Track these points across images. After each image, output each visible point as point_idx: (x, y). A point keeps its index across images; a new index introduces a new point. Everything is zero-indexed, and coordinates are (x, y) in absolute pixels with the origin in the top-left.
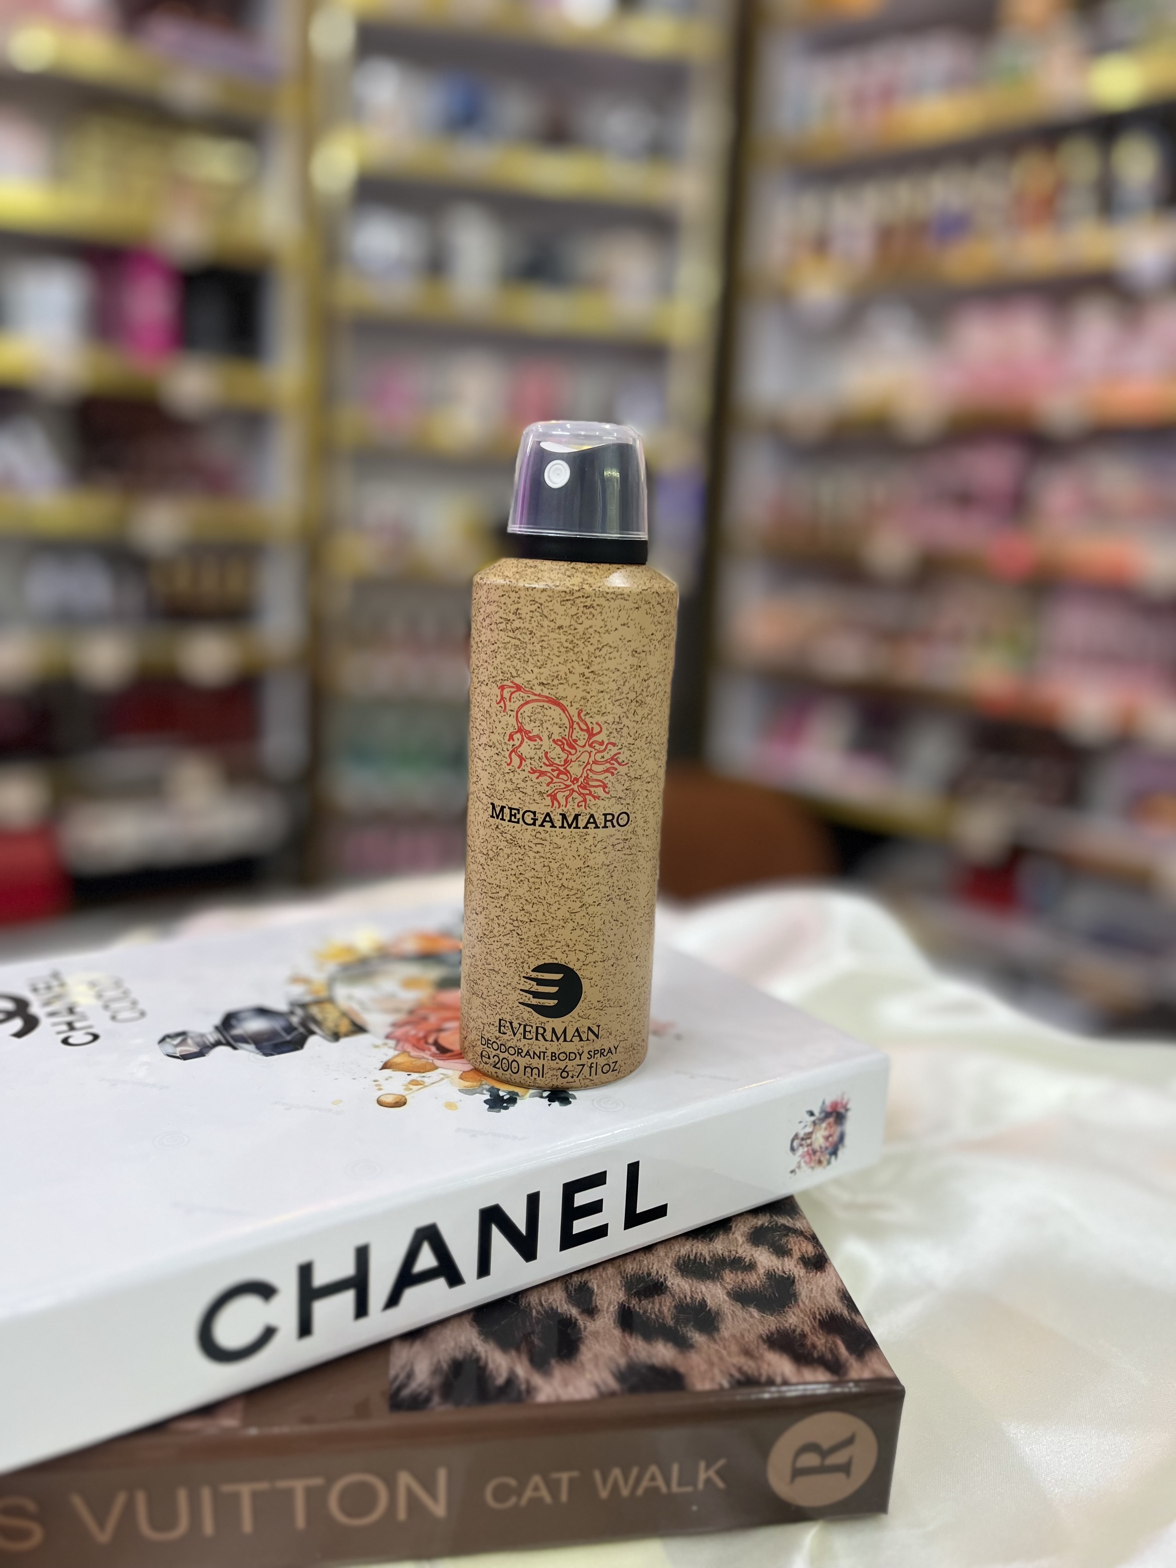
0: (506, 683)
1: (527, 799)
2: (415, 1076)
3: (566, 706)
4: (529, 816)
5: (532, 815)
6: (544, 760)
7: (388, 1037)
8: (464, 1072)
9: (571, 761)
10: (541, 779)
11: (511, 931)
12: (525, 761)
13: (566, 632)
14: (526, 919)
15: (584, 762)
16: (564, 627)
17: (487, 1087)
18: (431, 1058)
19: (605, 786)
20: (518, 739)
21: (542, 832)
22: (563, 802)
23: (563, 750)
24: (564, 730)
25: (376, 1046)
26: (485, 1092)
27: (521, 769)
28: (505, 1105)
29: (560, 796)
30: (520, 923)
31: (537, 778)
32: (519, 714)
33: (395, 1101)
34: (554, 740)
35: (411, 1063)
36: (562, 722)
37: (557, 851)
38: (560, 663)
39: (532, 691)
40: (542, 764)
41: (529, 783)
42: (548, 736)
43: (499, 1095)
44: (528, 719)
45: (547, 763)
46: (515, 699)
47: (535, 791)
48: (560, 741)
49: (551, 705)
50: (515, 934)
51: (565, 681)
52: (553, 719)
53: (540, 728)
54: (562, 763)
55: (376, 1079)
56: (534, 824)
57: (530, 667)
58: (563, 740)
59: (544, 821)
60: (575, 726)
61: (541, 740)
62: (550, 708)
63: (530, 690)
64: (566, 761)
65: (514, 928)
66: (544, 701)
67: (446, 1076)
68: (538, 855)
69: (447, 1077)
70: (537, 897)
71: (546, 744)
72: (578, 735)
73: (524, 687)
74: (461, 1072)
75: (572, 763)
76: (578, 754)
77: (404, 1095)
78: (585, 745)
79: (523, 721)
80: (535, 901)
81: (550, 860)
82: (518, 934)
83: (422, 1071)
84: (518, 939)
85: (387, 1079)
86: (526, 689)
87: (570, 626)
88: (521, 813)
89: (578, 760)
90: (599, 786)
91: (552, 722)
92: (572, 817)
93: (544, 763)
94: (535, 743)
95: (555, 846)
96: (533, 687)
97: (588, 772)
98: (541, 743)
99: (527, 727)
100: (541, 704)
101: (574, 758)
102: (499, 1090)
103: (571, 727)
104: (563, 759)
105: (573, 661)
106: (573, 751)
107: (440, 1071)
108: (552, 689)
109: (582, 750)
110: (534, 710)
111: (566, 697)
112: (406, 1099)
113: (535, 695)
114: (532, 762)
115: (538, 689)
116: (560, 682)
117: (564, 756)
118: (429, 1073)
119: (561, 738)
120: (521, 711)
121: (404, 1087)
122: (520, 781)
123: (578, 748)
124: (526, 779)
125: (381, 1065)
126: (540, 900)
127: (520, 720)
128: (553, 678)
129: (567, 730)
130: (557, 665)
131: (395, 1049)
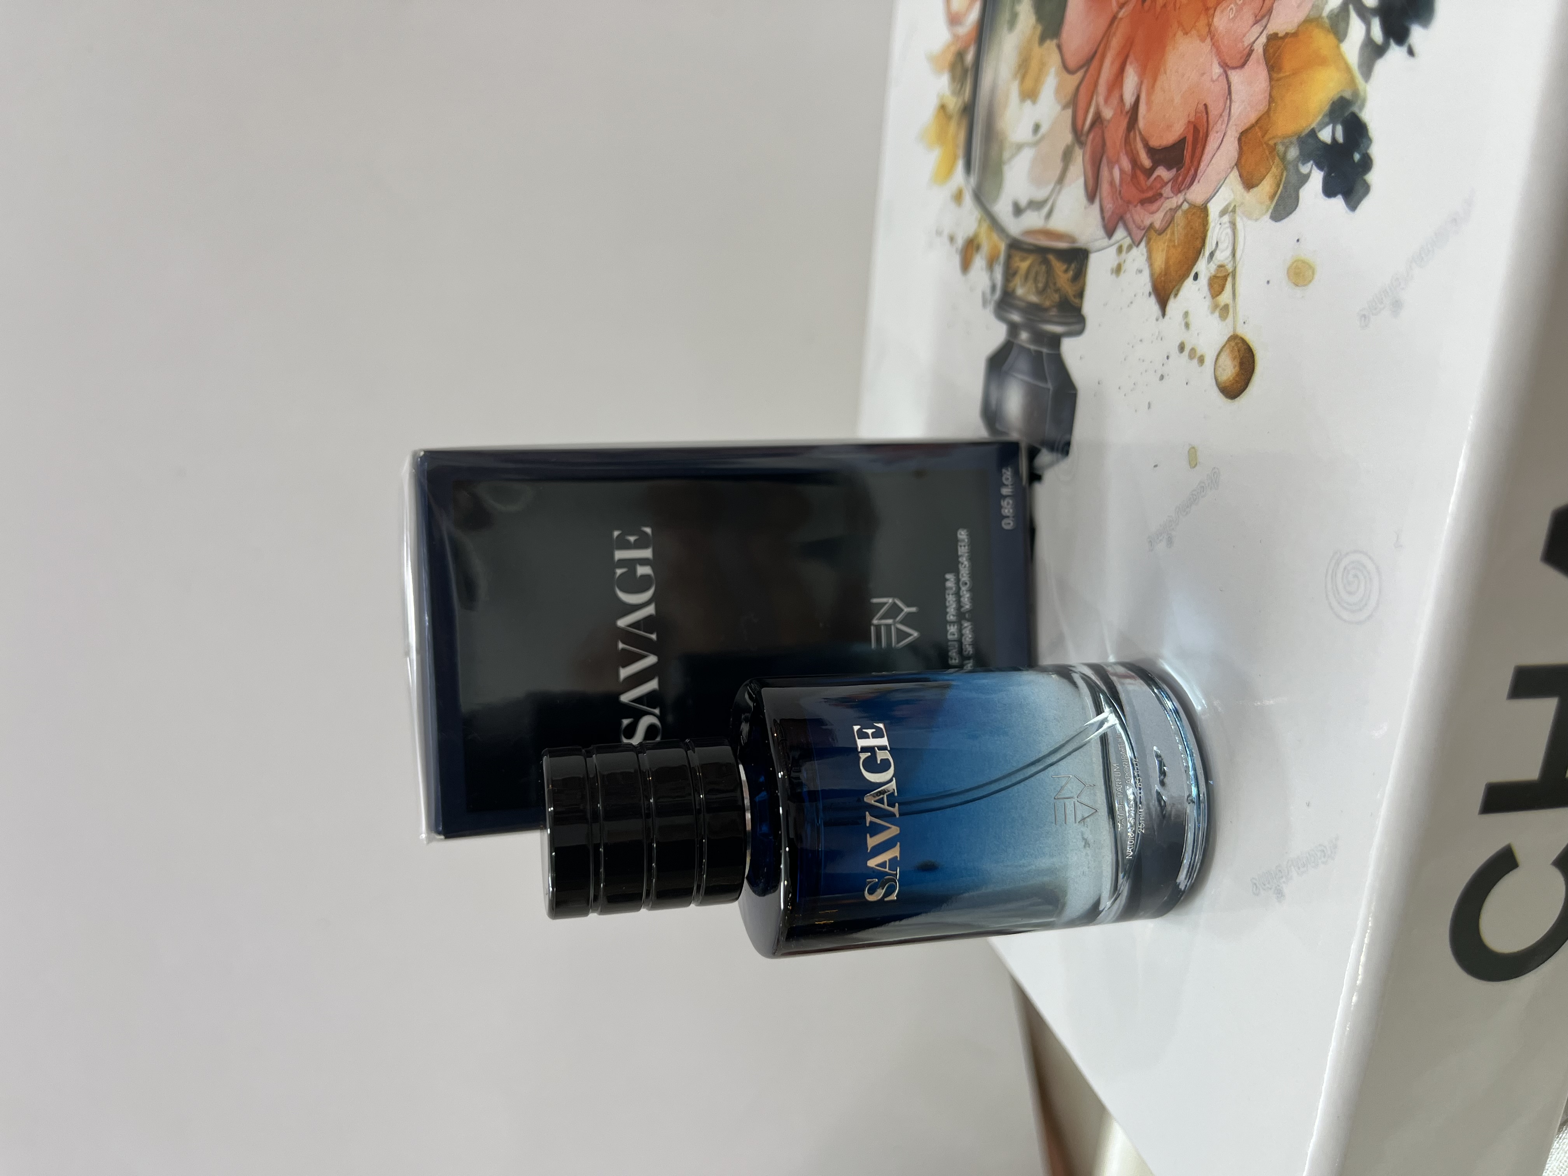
2: (1203, 267)
7: (1110, 233)
8: (1237, 164)
17: (1293, 153)
18: (1180, 198)
25: (1118, 270)
26: (1304, 169)
28: (1357, 157)
33: (1237, 363)
35: (1174, 246)
43: (1324, 144)
55: (1178, 344)
67: (1229, 210)
69: (1234, 211)
74: (1235, 174)
77: (1232, 333)
83: (1198, 243)
85: (1187, 325)
102: (1313, 134)
107: (1214, 209)
112: (1243, 341)
118: (1209, 234)
121: (1217, 314)
125: (1152, 304)
131: (1138, 245)
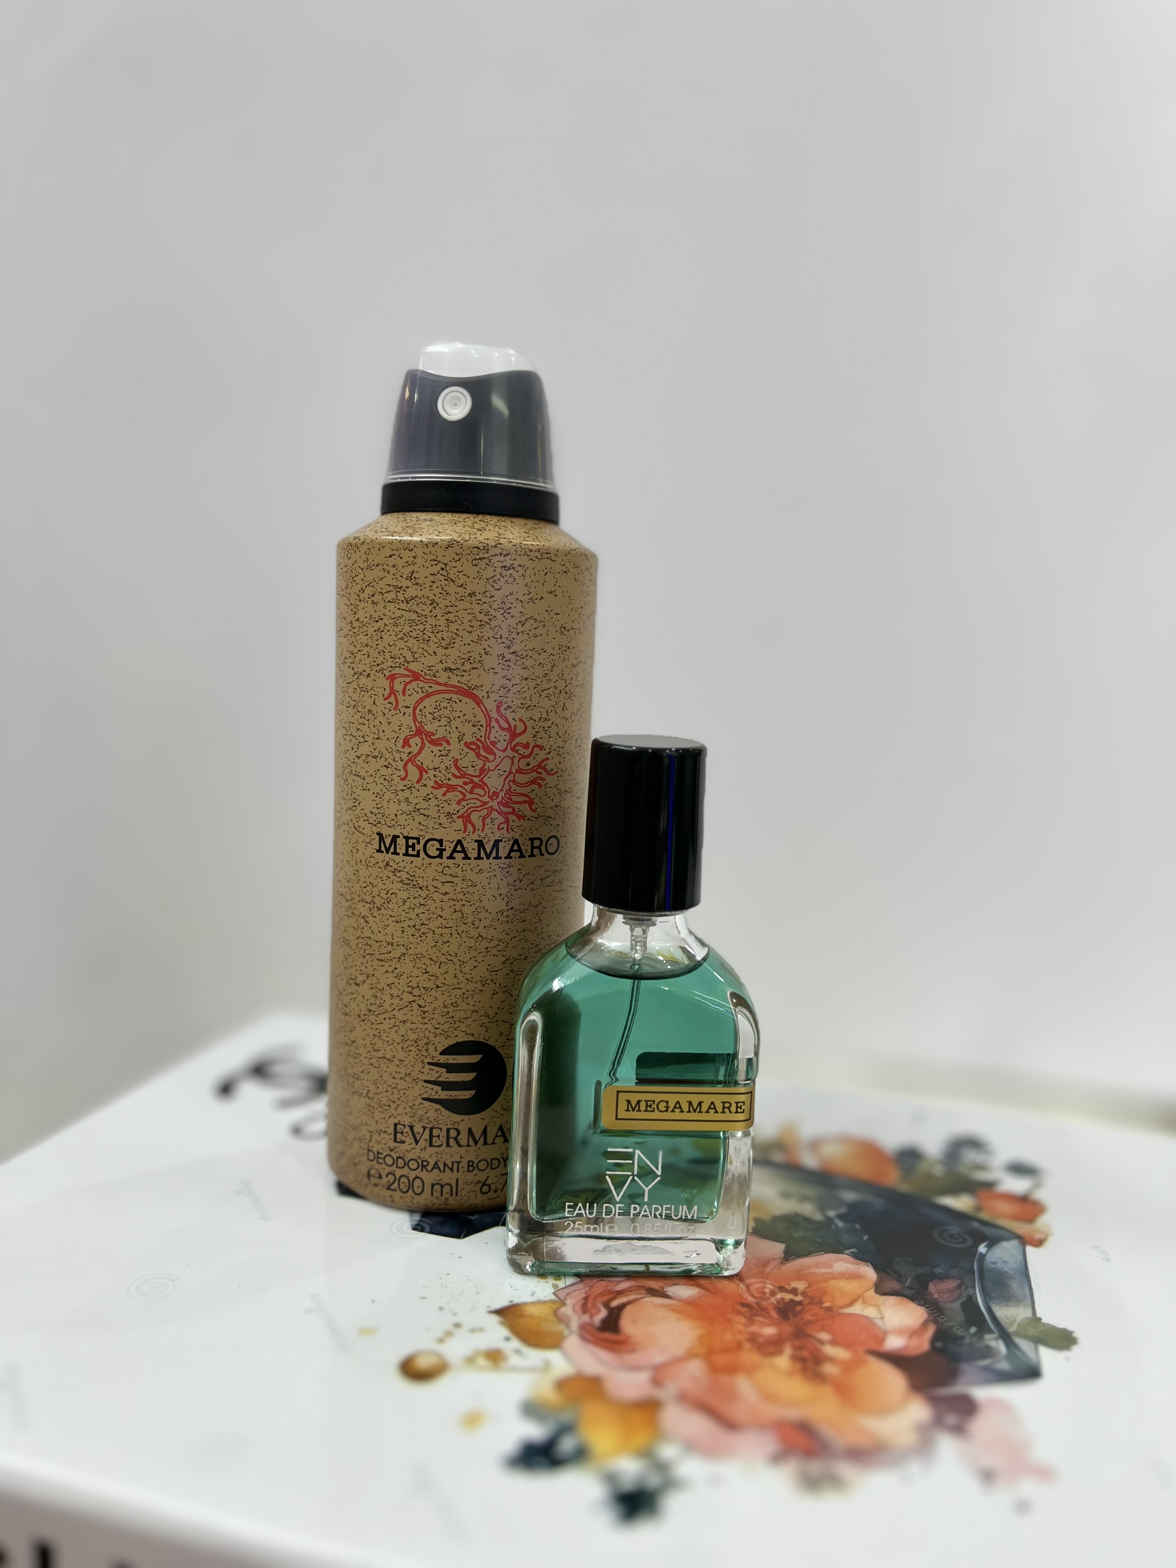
0: (397, 670)
1: (431, 823)
3: (481, 698)
4: (433, 845)
5: (437, 845)
6: (454, 770)
9: (489, 770)
10: (449, 795)
11: (410, 1002)
12: (427, 773)
13: (480, 600)
14: (430, 985)
15: (505, 771)
16: (477, 594)
19: (530, 802)
20: (417, 745)
21: (452, 866)
22: (478, 824)
23: (478, 755)
24: (479, 729)
27: (421, 784)
29: (475, 817)
30: (423, 991)
31: (444, 795)
32: (418, 712)
34: (466, 744)
36: (477, 719)
37: (471, 889)
38: (472, 641)
39: (435, 678)
40: (450, 776)
41: (433, 802)
42: (458, 738)
44: (430, 717)
45: (458, 774)
46: (412, 691)
47: (441, 812)
48: (473, 743)
49: (461, 697)
50: (415, 1005)
51: (480, 665)
52: (464, 715)
53: (448, 728)
54: (478, 773)
56: (440, 856)
57: (432, 648)
58: (479, 743)
59: (454, 850)
60: (494, 724)
61: (449, 743)
62: (460, 701)
63: (433, 678)
64: (482, 770)
65: (414, 998)
66: (451, 692)
68: (446, 898)
70: (446, 953)
71: (456, 748)
72: (497, 735)
73: (423, 674)
75: (490, 772)
76: (498, 760)
78: (505, 750)
79: (423, 720)
80: (443, 959)
81: (464, 902)
82: (420, 1006)
84: (420, 1013)
86: (426, 677)
87: (485, 592)
88: (422, 842)
89: (498, 768)
90: (525, 802)
91: (463, 719)
92: (492, 843)
93: (453, 775)
94: (441, 748)
95: (470, 883)
96: (437, 674)
97: (511, 783)
98: (448, 748)
99: (429, 728)
100: (448, 696)
101: (492, 766)
103: (488, 725)
104: (478, 768)
105: (489, 638)
106: (491, 757)
108: (463, 676)
109: (503, 755)
110: (438, 704)
111: (481, 686)
113: (440, 684)
114: (437, 774)
115: (443, 677)
116: (472, 666)
117: (479, 763)
119: (474, 740)
120: (421, 707)
122: (420, 800)
123: (498, 753)
124: (429, 797)
126: (450, 958)
127: (419, 718)
128: (463, 661)
129: (483, 729)
130: (469, 644)
